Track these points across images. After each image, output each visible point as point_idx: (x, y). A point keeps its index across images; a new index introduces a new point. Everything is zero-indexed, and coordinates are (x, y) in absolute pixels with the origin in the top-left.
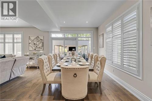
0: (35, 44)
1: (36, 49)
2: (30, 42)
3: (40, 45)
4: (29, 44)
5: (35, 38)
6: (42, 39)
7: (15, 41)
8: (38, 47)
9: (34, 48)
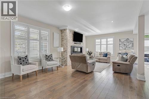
0: (125, 45)
1: (126, 49)
2: (120, 43)
3: (130, 45)
4: (120, 45)
5: (125, 40)
6: (132, 40)
7: (108, 43)
8: (128, 47)
9: (124, 48)
